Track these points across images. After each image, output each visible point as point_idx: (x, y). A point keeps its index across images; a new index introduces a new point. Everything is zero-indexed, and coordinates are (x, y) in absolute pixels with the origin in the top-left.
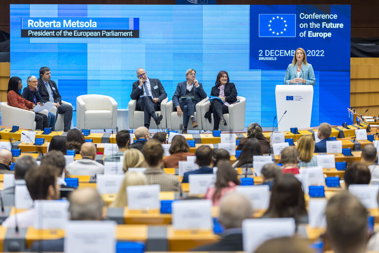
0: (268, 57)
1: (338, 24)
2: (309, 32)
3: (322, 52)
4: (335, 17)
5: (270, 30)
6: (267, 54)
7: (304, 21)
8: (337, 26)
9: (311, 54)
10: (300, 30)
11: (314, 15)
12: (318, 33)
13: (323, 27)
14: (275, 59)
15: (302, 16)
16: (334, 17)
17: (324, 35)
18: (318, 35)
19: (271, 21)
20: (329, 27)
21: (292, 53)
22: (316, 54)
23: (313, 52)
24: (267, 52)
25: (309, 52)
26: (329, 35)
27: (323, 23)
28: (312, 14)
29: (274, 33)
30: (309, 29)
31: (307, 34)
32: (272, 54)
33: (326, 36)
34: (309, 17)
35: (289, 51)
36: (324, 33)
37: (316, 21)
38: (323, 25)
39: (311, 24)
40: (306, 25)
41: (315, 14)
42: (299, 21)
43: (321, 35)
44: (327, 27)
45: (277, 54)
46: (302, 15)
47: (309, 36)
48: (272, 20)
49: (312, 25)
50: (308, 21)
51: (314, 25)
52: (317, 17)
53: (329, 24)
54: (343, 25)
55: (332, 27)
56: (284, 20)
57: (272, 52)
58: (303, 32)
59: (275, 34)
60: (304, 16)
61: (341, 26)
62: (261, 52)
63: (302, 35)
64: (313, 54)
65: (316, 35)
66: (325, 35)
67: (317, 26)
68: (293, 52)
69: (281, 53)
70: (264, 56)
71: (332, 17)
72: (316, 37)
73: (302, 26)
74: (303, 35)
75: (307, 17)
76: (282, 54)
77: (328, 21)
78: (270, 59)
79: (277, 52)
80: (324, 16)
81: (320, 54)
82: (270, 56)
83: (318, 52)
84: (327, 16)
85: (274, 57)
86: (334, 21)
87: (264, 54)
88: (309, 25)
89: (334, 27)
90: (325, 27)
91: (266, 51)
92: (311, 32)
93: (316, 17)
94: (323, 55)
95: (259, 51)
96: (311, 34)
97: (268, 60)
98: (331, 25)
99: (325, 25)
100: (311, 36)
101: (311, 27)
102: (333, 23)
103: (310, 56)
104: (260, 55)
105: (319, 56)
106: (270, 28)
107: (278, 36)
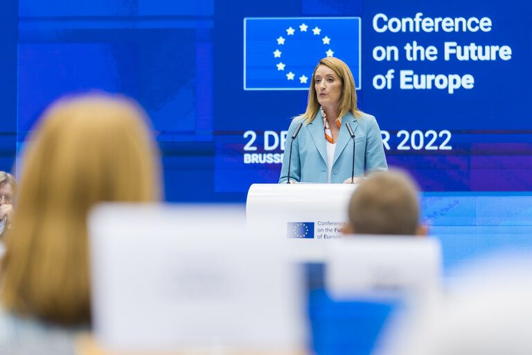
0: (273, 152)
1: (495, 48)
2: (403, 73)
3: (445, 136)
4: (485, 24)
5: (281, 67)
6: (271, 142)
7: (388, 39)
8: (489, 53)
9: (408, 143)
10: (373, 68)
11: (417, 19)
12: (430, 77)
13: (447, 58)
15: (381, 23)
16: (482, 24)
17: (452, 83)
18: (433, 82)
19: (281, 41)
20: (466, 58)
22: (425, 144)
23: (417, 137)
24: (271, 138)
25: (403, 136)
26: (468, 81)
27: (447, 45)
28: (413, 17)
29: (291, 76)
30: (403, 64)
31: (396, 81)
33: (457, 86)
34: (401, 25)
36: (451, 77)
37: (424, 39)
38: (448, 52)
39: (408, 47)
40: (392, 52)
41: (422, 18)
42: (372, 39)
43: (441, 82)
44: (460, 57)
46: (380, 20)
47: (403, 86)
48: (285, 35)
49: (413, 50)
50: (401, 39)
51: (419, 52)
52: (429, 25)
53: (466, 48)
54: (509, 51)
55: (474, 58)
56: (322, 35)
58: (384, 74)
59: (296, 82)
60: (386, 23)
61: (506, 53)
62: (250, 137)
63: (379, 82)
64: (417, 143)
65: (425, 82)
66: (455, 82)
67: (430, 53)
70: (261, 150)
71: (474, 24)
72: (426, 90)
73: (379, 53)
74: (383, 81)
75: (395, 25)
77: (463, 38)
80: (449, 24)
81: (438, 142)
82: (278, 151)
83: (431, 136)
84: (461, 23)
86: (482, 39)
87: (259, 143)
88: (402, 53)
89: (482, 58)
90: (453, 56)
91: (267, 134)
92: (410, 72)
93: (424, 25)
94: (448, 145)
95: (246, 135)
96: (410, 80)
97: (273, 163)
98: (471, 52)
99: (453, 51)
100: (410, 87)
101: (409, 58)
102: (477, 45)
103: (408, 148)
104: (247, 148)
105: (435, 148)
106: (278, 60)
107: (304, 85)
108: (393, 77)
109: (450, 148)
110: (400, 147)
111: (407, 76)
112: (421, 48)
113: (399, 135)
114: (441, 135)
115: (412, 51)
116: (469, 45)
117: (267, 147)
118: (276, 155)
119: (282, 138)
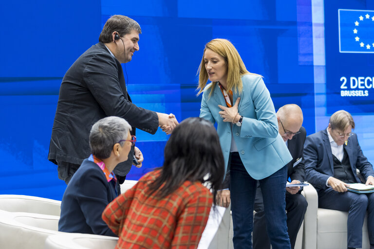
0: (355, 90)
5: (357, 39)
6: (354, 84)
14: (367, 94)
24: (354, 81)
29: (362, 45)
32: (362, 85)
45: (368, 85)
48: (358, 20)
57: (362, 80)
59: (365, 47)
62: (343, 80)
70: (349, 89)
78: (359, 94)
79: (368, 80)
82: (357, 89)
85: (364, 90)
87: (348, 84)
91: (352, 78)
95: (341, 80)
97: (356, 96)
104: (342, 87)
106: (356, 35)
107: (369, 50)
117: (352, 87)
118: (357, 91)
119: (359, 81)
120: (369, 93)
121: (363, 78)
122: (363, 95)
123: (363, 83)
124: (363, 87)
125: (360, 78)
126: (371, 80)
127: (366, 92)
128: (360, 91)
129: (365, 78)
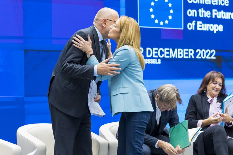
0: (150, 58)
1: (230, 14)
2: (198, 23)
4: (226, 2)
5: (153, 16)
6: (149, 54)
8: (228, 16)
9: (200, 56)
10: (189, 19)
12: (208, 25)
13: (214, 17)
17: (215, 28)
18: (209, 27)
19: (153, 4)
20: (220, 17)
21: (179, 53)
22: (206, 56)
23: (204, 52)
24: (149, 51)
25: (199, 52)
26: (220, 28)
27: (214, 11)
29: (157, 21)
30: (198, 19)
31: (196, 26)
32: (156, 54)
33: (217, 30)
34: (198, 1)
35: (176, 50)
36: (215, 26)
37: (206, 7)
39: (200, 11)
40: (194, 13)
43: (212, 27)
44: (218, 17)
45: (161, 55)
48: (154, 1)
50: (197, 7)
51: (204, 13)
55: (223, 18)
56: (168, 2)
58: (192, 23)
59: (159, 24)
64: (204, 56)
65: (206, 27)
67: (207, 14)
68: (180, 51)
69: (166, 53)
70: (145, 57)
71: (223, 2)
72: (206, 31)
73: (190, 13)
74: (191, 26)
76: (167, 55)
77: (219, 8)
78: (153, 62)
79: (161, 51)
80: (214, 1)
81: (210, 56)
82: (152, 58)
83: (208, 52)
85: (157, 59)
86: (225, 9)
87: (144, 54)
88: (198, 13)
89: (225, 18)
90: (216, 16)
91: (148, 49)
92: (201, 22)
94: (214, 56)
96: (200, 26)
97: (150, 64)
98: (222, 15)
99: (215, 14)
100: (200, 29)
101: (200, 16)
102: (224, 11)
103: (200, 58)
105: (210, 58)
106: (152, 13)
107: (162, 26)
108: (195, 24)
109: (215, 58)
110: (198, 57)
111: (200, 24)
112: (205, 11)
113: (197, 51)
114: (212, 52)
115: (201, 12)
116: (221, 11)
117: (148, 56)
118: (151, 60)
119: (154, 51)
120: (161, 61)
121: (157, 49)
122: (156, 63)
123: (156, 53)
124: (157, 57)
125: (154, 49)
126: (163, 51)
127: (159, 60)
128: (154, 60)
129: (159, 49)
